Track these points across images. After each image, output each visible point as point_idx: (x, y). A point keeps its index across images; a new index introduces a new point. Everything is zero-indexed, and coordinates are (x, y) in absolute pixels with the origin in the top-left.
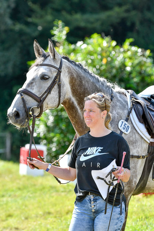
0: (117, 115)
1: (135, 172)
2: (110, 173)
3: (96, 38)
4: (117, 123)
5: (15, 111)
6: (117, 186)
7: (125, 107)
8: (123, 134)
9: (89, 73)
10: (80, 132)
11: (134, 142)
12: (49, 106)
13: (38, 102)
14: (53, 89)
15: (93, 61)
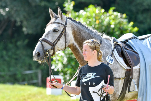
0: (105, 53)
1: (118, 88)
2: (101, 89)
3: (91, 8)
4: (105, 58)
5: (38, 52)
6: (106, 97)
7: (110, 48)
8: (109, 64)
9: (85, 27)
10: (82, 65)
11: (116, 70)
12: (59, 49)
13: (52, 46)
14: (61, 38)
15: (90, 22)
